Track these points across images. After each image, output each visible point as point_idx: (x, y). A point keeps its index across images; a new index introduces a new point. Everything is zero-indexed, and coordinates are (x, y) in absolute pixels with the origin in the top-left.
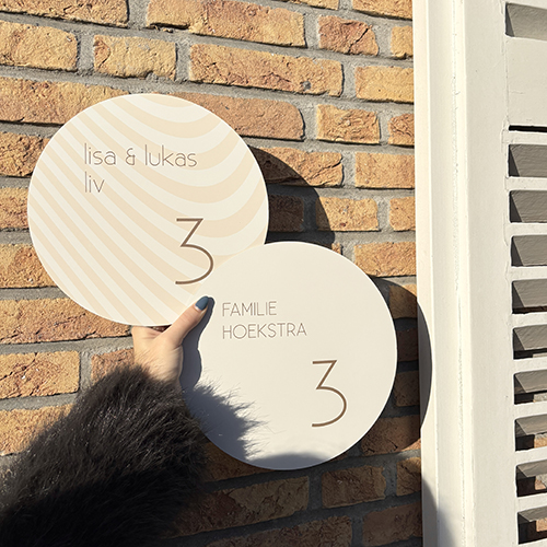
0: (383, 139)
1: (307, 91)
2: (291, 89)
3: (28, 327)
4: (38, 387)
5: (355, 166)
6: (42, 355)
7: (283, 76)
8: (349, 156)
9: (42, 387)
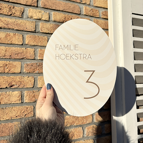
0: (100, 16)
2: (77, 2)
3: (8, 54)
4: (10, 71)
6: (11, 62)
8: (92, 20)
9: (11, 71)
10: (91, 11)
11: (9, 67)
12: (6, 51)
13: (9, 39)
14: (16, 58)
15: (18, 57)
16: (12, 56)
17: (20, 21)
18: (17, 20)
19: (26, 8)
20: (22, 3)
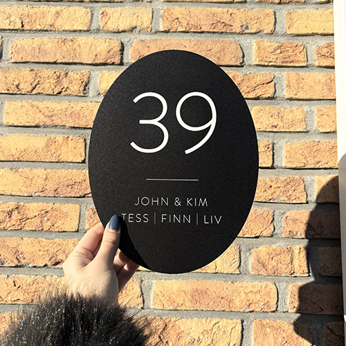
0: (310, 62)
1: (246, 31)
2: (234, 31)
3: (51, 186)
4: (53, 226)
5: (285, 83)
6: (57, 205)
7: (227, 22)
8: (280, 76)
9: (56, 226)
10: (279, 51)
11: (51, 216)
12: (46, 178)
13: (53, 152)
14: (69, 195)
15: (73, 193)
16: (59, 190)
17: (80, 105)
18: (72, 105)
19: (93, 71)
20: (84, 62)
